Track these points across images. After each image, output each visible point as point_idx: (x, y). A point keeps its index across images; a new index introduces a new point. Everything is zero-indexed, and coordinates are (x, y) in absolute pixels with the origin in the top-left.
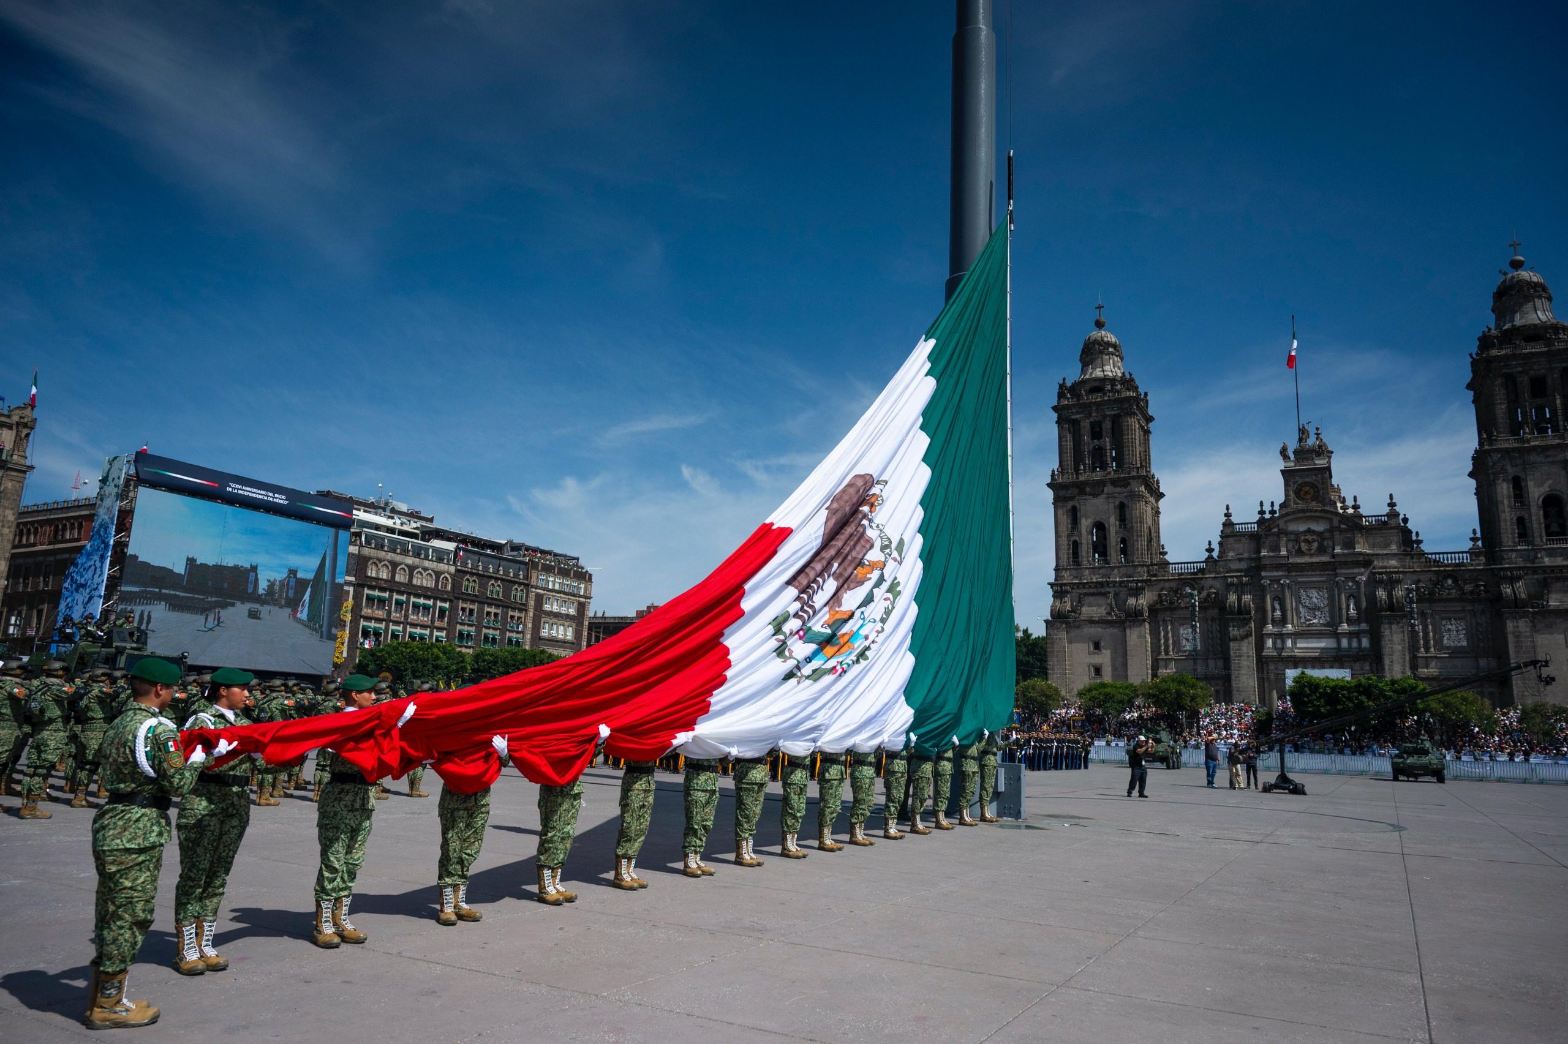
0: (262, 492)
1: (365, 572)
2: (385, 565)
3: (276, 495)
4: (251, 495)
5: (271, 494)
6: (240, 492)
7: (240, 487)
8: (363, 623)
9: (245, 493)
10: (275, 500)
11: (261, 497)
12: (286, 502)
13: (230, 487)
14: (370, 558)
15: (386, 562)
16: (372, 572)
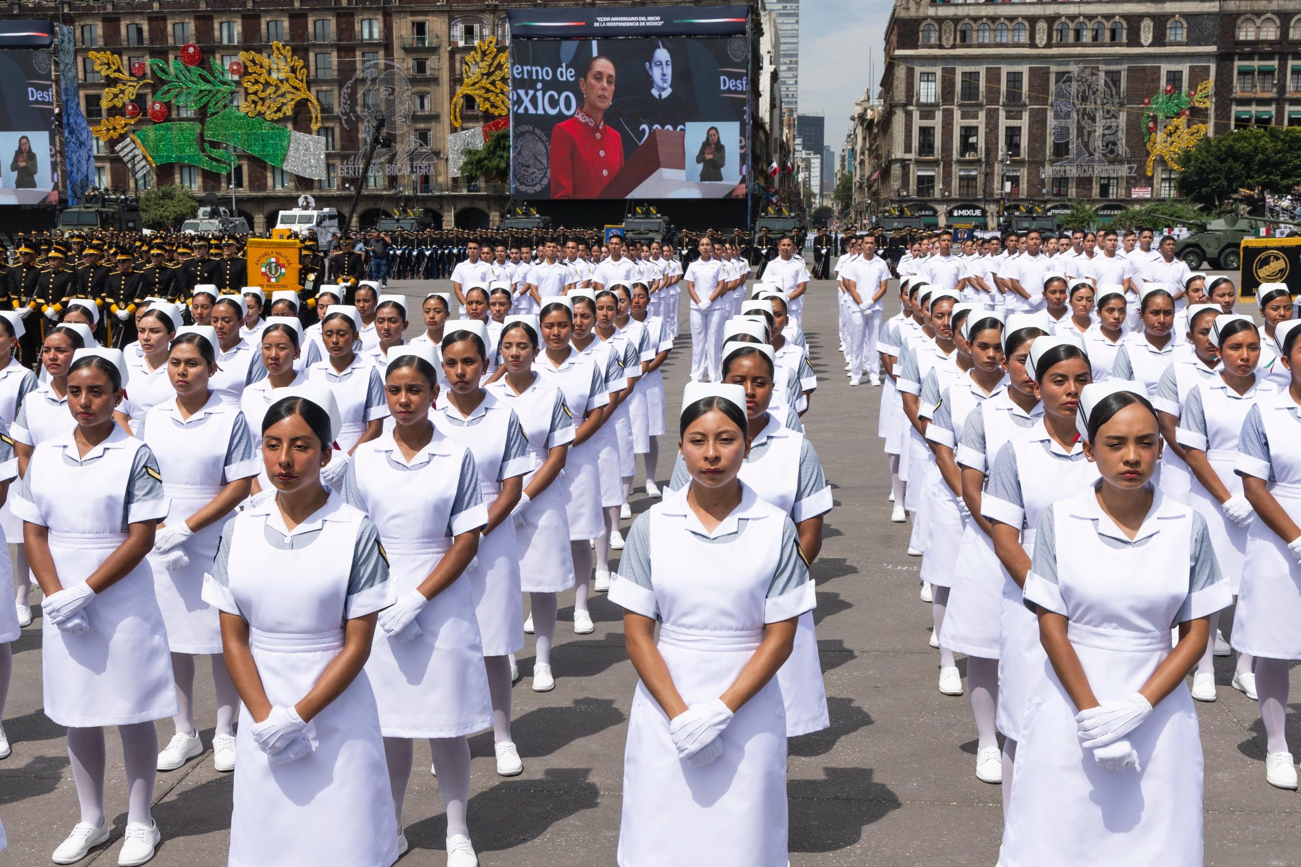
0: (633, 19)
1: (1233, 35)
2: (1268, 19)
3: (649, 18)
4: (620, 24)
5: (643, 19)
6: (608, 24)
7: (608, 19)
8: (1235, 109)
9: (614, 24)
10: (648, 24)
11: (631, 24)
12: (660, 23)
13: (597, 21)
14: (1238, 15)
15: (1269, 15)
16: (1246, 33)
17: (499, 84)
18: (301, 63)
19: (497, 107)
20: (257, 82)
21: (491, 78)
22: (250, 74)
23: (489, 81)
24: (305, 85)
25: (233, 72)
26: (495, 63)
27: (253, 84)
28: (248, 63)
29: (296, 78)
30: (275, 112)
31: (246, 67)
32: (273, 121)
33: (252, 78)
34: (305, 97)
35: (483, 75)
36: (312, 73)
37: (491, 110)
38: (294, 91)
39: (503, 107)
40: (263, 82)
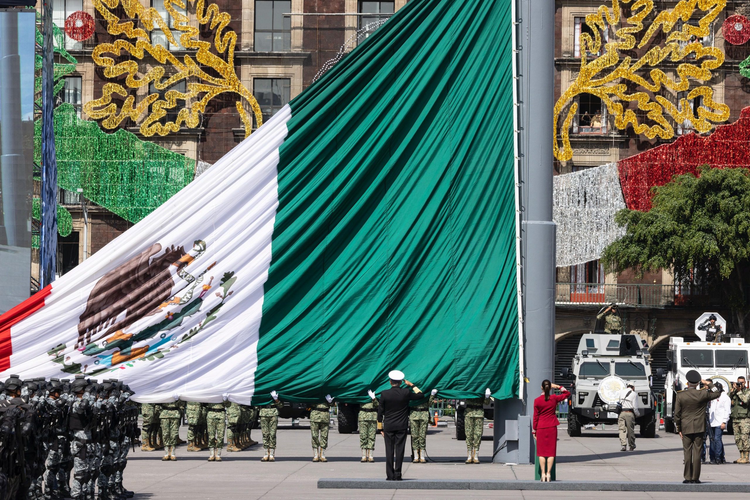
17: (656, 74)
18: (225, 19)
19: (651, 123)
20: (124, 57)
21: (643, 60)
22: (113, 38)
23: (637, 66)
24: (231, 65)
25: (73, 32)
26: (651, 32)
27: (119, 60)
28: (109, 17)
29: (213, 50)
30: (163, 121)
31: (103, 24)
32: (157, 138)
33: (116, 48)
34: (231, 89)
35: (624, 53)
36: (247, 40)
37: (640, 129)
38: (205, 76)
39: (666, 124)
40: (140, 55)
